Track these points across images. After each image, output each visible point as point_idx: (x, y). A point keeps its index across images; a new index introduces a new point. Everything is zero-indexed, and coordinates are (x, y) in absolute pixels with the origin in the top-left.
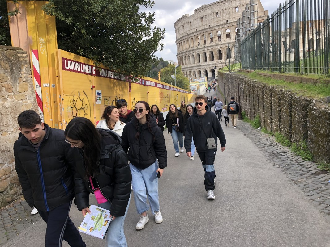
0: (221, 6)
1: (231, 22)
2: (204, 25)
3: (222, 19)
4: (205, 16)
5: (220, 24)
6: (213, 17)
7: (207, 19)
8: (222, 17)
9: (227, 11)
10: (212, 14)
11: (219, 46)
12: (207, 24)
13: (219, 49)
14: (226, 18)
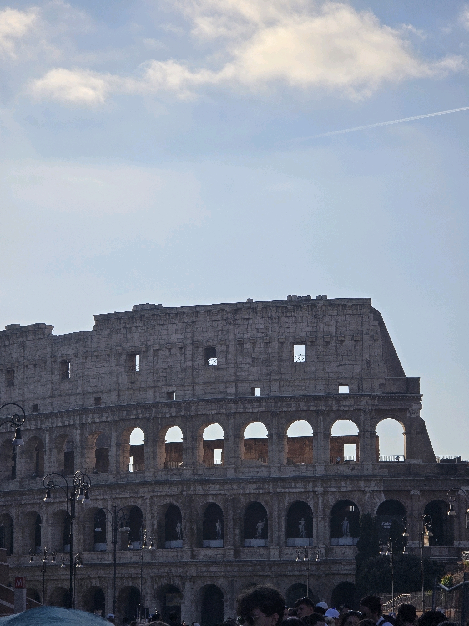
0: (231, 327)
1: (272, 395)
2: (145, 389)
3: (233, 378)
4: (151, 353)
5: (222, 396)
6: (193, 360)
7: (160, 366)
8: (232, 370)
9: (257, 350)
10: (189, 348)
11: (214, 489)
12: (161, 384)
13: (210, 500)
14: (250, 378)
